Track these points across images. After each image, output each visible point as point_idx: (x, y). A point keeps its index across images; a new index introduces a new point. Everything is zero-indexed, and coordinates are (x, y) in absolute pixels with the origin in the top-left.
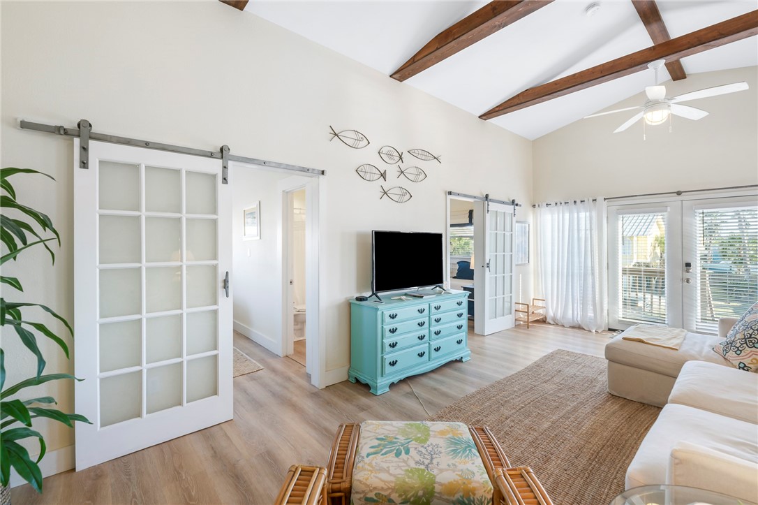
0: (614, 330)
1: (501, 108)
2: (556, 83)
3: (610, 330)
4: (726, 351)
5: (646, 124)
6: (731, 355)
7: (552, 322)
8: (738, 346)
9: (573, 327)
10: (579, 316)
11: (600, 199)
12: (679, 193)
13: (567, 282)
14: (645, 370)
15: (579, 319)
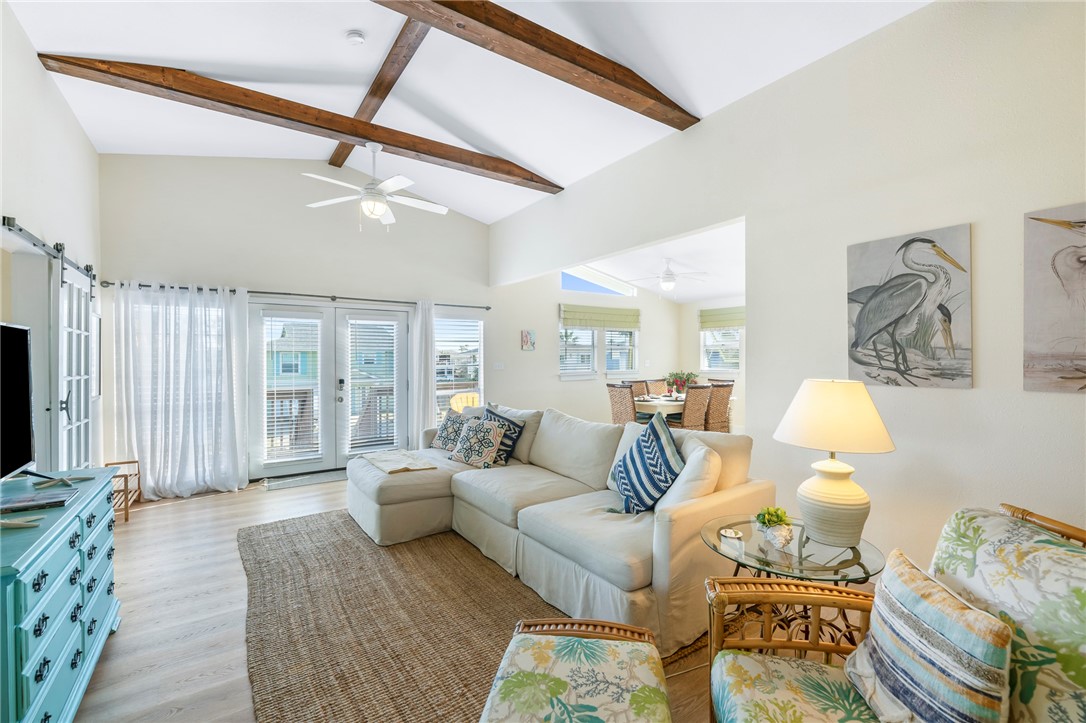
0: (257, 480)
1: (112, 70)
2: (246, 93)
3: (251, 481)
4: (468, 457)
5: (363, 213)
6: (474, 458)
7: (156, 498)
8: (477, 448)
9: (198, 494)
10: (207, 473)
11: (242, 291)
12: (334, 299)
13: (186, 422)
14: (416, 500)
15: (208, 478)
